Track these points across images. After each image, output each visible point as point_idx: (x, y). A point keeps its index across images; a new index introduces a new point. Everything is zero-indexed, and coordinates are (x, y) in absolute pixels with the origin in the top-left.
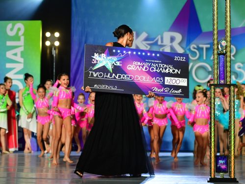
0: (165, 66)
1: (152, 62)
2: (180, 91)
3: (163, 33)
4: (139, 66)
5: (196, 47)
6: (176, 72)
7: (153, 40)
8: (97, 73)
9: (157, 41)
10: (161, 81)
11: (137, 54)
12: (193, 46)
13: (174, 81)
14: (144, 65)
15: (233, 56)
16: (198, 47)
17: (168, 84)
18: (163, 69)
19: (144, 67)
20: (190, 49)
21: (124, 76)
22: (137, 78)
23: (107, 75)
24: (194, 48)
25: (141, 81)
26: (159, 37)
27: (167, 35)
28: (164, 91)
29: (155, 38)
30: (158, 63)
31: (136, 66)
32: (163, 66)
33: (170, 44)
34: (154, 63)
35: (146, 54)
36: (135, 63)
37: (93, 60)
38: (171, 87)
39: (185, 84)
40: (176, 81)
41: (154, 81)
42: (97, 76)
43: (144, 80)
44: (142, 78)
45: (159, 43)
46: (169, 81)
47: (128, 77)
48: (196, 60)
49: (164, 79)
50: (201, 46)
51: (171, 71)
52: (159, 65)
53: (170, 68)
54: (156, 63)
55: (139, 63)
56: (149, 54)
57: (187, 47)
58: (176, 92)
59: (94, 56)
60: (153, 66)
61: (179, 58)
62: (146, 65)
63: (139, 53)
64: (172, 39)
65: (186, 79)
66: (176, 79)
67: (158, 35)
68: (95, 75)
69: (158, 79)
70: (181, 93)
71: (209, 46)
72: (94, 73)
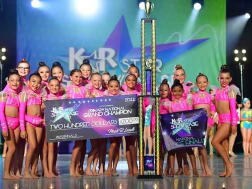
0: (117, 108)
1: (105, 107)
3: (98, 49)
4: (94, 113)
5: (127, 61)
7: (89, 54)
9: (93, 55)
10: (115, 123)
12: (124, 60)
14: (98, 111)
15: (160, 69)
18: (115, 111)
19: (99, 113)
20: (122, 63)
21: (81, 124)
22: (94, 124)
24: (126, 62)
25: (98, 126)
26: (95, 52)
27: (102, 51)
29: (91, 54)
30: (111, 107)
31: (92, 113)
33: (105, 59)
34: (107, 107)
36: (90, 110)
41: (109, 124)
43: (101, 124)
45: (95, 57)
47: (86, 124)
50: (131, 60)
52: (111, 109)
54: (109, 107)
56: (101, 100)
57: (119, 60)
62: (100, 110)
64: (107, 54)
67: (94, 51)
68: (56, 128)
69: (112, 122)
71: (138, 60)
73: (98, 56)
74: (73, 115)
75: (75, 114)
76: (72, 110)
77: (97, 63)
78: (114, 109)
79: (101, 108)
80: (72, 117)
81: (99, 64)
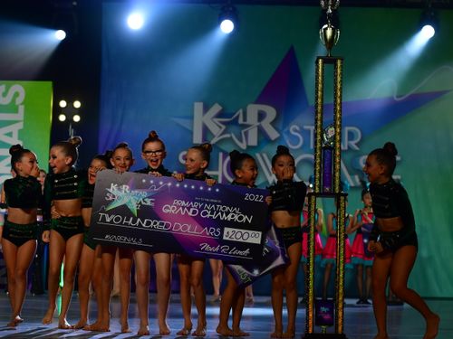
1: (205, 202)
2: (247, 251)
4: (183, 207)
5: (298, 128)
6: (244, 220)
8: (112, 216)
11: (182, 186)
12: (293, 128)
13: (239, 235)
14: (191, 207)
16: (301, 128)
17: (227, 239)
19: (192, 210)
22: (177, 227)
23: (128, 220)
24: (296, 131)
27: (253, 110)
28: (219, 251)
31: (178, 207)
32: (224, 209)
33: (258, 124)
35: (197, 187)
37: (108, 194)
38: (232, 244)
39: (258, 241)
40: (242, 236)
42: (112, 222)
44: (185, 228)
45: (241, 121)
46: (231, 234)
48: (297, 150)
49: (222, 232)
51: (236, 217)
53: (234, 212)
54: (212, 203)
55: (183, 203)
58: (240, 252)
59: (110, 187)
60: (206, 208)
61: (252, 197)
62: (195, 205)
63: (186, 186)
64: (261, 116)
65: (260, 233)
66: (243, 231)
69: (212, 230)
70: (248, 255)
72: (107, 216)
73: (245, 120)
74: (143, 203)
75: (149, 202)
76: (144, 194)
77: (243, 132)
78: (221, 209)
79: (197, 201)
80: (142, 206)
81: (246, 134)
